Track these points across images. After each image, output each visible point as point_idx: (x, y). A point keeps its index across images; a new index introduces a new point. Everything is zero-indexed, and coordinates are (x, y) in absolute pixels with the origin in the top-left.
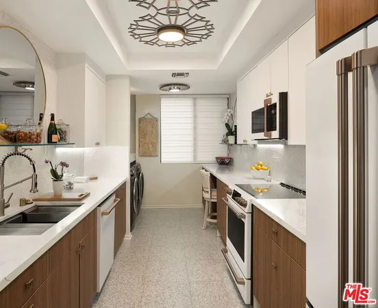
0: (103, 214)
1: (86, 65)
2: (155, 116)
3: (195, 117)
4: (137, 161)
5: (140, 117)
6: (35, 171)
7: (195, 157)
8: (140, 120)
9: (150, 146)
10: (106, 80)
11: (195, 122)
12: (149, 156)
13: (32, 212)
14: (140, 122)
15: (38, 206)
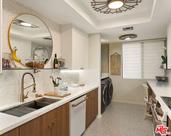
0: (73, 106)
1: (73, 29)
2: (119, 54)
3: (143, 53)
4: (110, 78)
5: (111, 55)
6: (34, 82)
7: (142, 76)
8: (111, 56)
9: (116, 69)
10: (89, 37)
11: (143, 56)
12: (116, 75)
13: (39, 101)
14: (111, 58)
15: (45, 98)
